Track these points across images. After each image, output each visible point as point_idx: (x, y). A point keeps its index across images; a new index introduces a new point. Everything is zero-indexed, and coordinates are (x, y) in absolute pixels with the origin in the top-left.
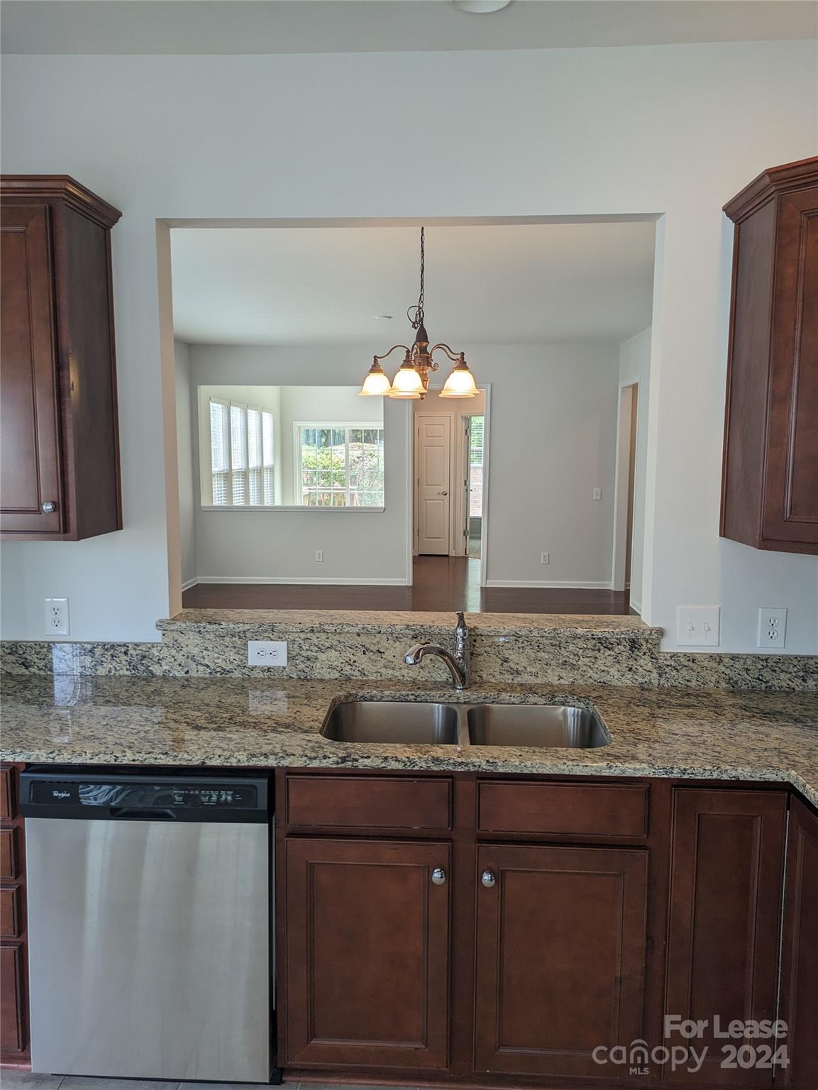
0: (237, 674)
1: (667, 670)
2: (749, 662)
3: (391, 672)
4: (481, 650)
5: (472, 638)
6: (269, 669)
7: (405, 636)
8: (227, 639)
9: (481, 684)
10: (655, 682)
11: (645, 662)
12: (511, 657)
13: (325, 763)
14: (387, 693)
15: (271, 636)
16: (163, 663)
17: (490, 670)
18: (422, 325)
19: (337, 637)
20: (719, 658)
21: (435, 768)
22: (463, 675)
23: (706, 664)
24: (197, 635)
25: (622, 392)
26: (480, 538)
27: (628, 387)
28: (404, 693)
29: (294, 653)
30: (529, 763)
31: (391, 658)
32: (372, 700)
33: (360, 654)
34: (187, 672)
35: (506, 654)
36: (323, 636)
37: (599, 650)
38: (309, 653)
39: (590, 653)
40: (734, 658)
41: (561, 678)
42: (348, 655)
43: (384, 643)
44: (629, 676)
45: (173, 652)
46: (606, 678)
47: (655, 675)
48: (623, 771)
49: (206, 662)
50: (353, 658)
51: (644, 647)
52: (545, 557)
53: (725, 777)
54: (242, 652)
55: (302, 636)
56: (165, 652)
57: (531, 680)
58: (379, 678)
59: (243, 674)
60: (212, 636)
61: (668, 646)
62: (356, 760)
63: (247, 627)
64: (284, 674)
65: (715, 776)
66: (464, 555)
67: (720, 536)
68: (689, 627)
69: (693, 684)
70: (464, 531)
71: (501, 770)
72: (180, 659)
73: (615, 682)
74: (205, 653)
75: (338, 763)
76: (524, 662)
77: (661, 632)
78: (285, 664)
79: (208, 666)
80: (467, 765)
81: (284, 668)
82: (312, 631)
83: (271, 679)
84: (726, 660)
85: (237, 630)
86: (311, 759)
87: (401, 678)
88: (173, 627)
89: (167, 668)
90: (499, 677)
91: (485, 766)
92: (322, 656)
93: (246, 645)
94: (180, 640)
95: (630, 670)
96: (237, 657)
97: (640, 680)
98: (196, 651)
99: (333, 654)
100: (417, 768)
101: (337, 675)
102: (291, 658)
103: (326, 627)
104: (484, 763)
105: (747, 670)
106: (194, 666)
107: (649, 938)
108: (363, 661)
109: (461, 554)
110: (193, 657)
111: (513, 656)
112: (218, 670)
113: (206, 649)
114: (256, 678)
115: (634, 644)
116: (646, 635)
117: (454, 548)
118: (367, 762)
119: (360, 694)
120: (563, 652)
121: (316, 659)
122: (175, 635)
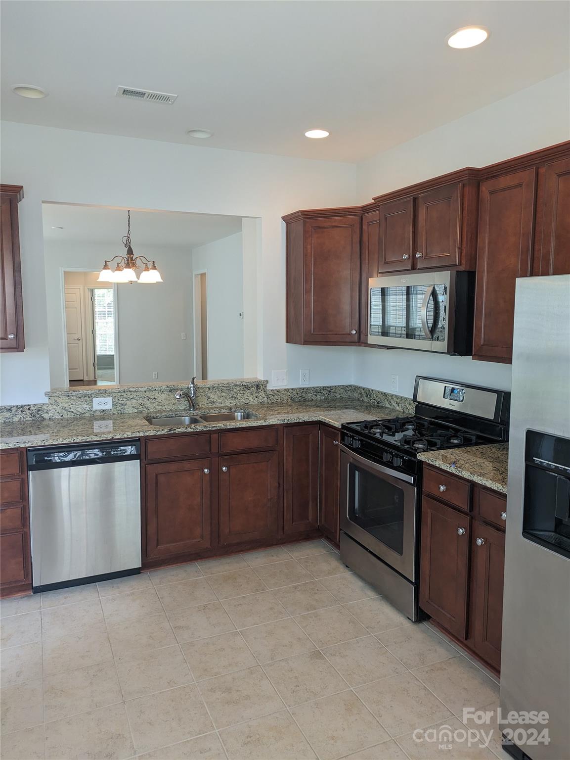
0: (87, 415)
1: (270, 396)
2: (298, 390)
3: (160, 407)
4: (199, 394)
5: (196, 389)
6: (103, 411)
7: (167, 390)
8: (82, 398)
9: (200, 408)
10: (266, 401)
11: (262, 394)
12: (211, 396)
13: (163, 432)
14: (163, 414)
15: (104, 395)
16: (49, 412)
17: (202, 402)
18: (130, 246)
19: (136, 394)
20: (288, 390)
21: (205, 430)
22: (193, 405)
23: (283, 392)
24: (67, 398)
25: (195, 277)
26: (114, 368)
27: (199, 274)
28: (171, 414)
29: (115, 403)
30: (238, 424)
31: (160, 401)
32: (157, 418)
33: (146, 400)
34: (62, 416)
35: (209, 395)
36: (129, 393)
37: (245, 390)
38: (122, 402)
39: (242, 392)
40: (292, 389)
41: (231, 403)
42: (141, 401)
43: (157, 394)
44: (256, 399)
45: (55, 407)
46: (248, 401)
47: (266, 399)
48: (270, 423)
49: (72, 410)
50: (143, 402)
51: (261, 388)
52: (155, 375)
53: (301, 421)
54: (90, 404)
55: (119, 394)
56: (50, 407)
57: (220, 405)
58: (155, 410)
59: (91, 414)
60: (75, 398)
61: (269, 387)
62: (175, 430)
63: (93, 392)
64: (111, 412)
65: (298, 421)
66: (94, 379)
67: (286, 342)
68: (276, 379)
69: (279, 401)
70: (94, 363)
71: (229, 427)
72: (58, 409)
73: (251, 403)
74: (71, 406)
75: (168, 432)
76: (216, 397)
77: (267, 381)
78: (111, 408)
79: (73, 412)
80: (216, 427)
81: (111, 410)
82: (124, 392)
83: (104, 415)
84: (290, 390)
85: (88, 394)
86: (157, 431)
87: (165, 409)
88: (55, 395)
89: (52, 415)
90: (206, 405)
91: (223, 427)
92: (128, 403)
93: (92, 400)
94: (58, 401)
95: (257, 397)
96: (87, 406)
97: (261, 401)
98: (66, 405)
99: (134, 401)
100: (198, 430)
101: (136, 411)
102: (114, 405)
103: (131, 389)
104: (222, 425)
105: (297, 393)
106: (66, 412)
107: (279, 483)
108: (148, 403)
109: (92, 378)
110: (65, 409)
111: (212, 396)
112: (78, 413)
113: (72, 404)
114: (97, 415)
115: (258, 387)
116: (262, 383)
117: (87, 375)
118: (179, 430)
119: (152, 416)
120: (231, 392)
121: (126, 404)
122: (56, 398)
